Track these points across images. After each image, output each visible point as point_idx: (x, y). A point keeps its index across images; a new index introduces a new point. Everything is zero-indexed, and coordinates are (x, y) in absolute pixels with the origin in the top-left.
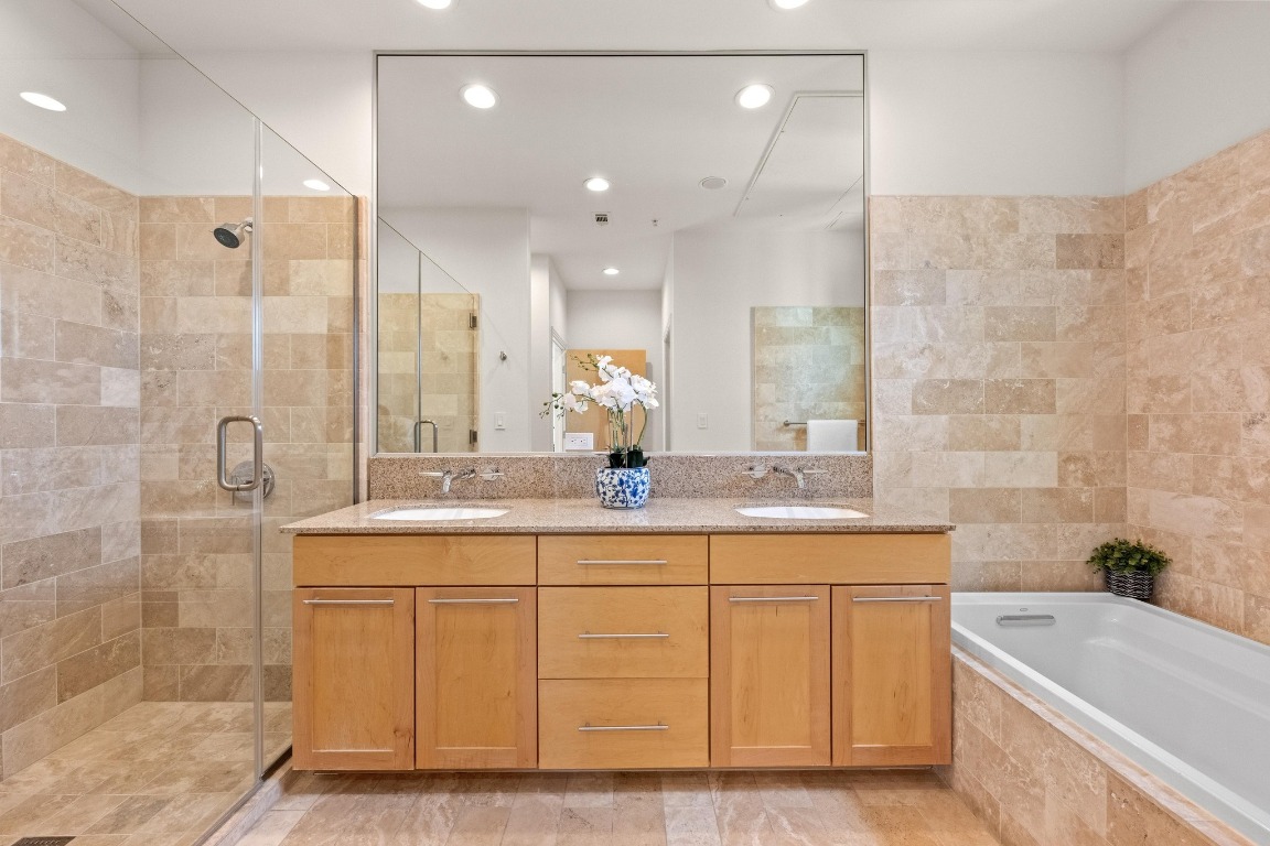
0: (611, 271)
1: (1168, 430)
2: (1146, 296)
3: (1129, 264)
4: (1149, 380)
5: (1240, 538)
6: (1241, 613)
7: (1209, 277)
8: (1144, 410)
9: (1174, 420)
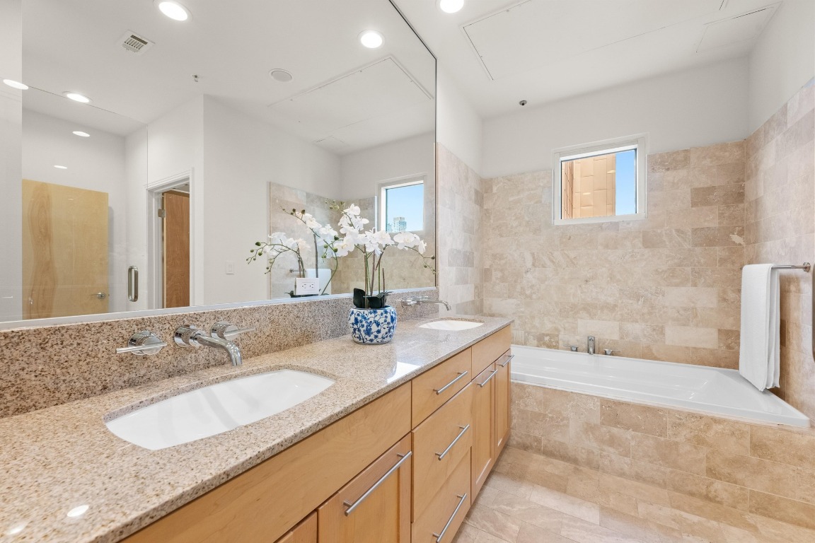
0: (77, 97)
1: (499, 274)
2: (492, 221)
3: (485, 208)
4: (493, 255)
5: (523, 312)
6: (523, 339)
7: (513, 218)
8: (490, 266)
9: (502, 271)
